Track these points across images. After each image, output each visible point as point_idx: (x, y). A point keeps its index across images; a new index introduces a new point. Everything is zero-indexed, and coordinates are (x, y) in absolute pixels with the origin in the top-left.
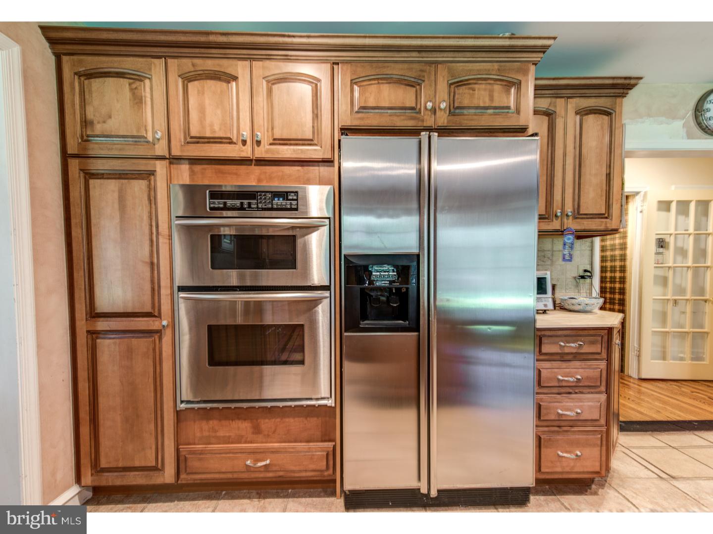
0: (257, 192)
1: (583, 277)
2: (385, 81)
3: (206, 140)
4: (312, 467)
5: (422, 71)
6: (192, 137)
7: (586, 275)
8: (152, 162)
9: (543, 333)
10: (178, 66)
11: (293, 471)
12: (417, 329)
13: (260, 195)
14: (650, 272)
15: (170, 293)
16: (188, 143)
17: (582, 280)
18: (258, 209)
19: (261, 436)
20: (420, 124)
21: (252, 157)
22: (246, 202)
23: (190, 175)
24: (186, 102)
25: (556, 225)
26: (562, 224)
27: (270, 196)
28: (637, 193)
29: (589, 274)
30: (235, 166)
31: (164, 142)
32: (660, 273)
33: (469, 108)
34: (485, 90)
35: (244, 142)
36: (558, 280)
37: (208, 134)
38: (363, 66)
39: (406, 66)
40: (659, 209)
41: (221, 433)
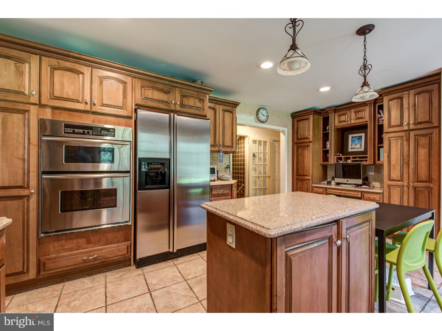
0: (93, 127)
1: (227, 168)
2: (155, 89)
3: (64, 99)
4: (120, 254)
5: (170, 89)
6: (55, 97)
7: (228, 167)
8: (28, 106)
9: (212, 187)
10: (48, 61)
11: (110, 258)
12: (169, 188)
13: (95, 128)
14: (251, 166)
15: (36, 175)
16: (52, 99)
17: (227, 169)
18: (93, 135)
19: (91, 245)
20: (169, 108)
21: (90, 111)
22: (86, 131)
23: (51, 115)
24: (52, 79)
25: (217, 149)
26: (219, 149)
27: (100, 129)
28: (247, 136)
29: (229, 167)
30: (80, 113)
31: (37, 97)
32: (254, 166)
33: (187, 105)
34: (193, 100)
35: (86, 103)
36: (219, 169)
37: (65, 97)
38: (146, 82)
39: (164, 85)
40: (253, 143)
41: (67, 247)
